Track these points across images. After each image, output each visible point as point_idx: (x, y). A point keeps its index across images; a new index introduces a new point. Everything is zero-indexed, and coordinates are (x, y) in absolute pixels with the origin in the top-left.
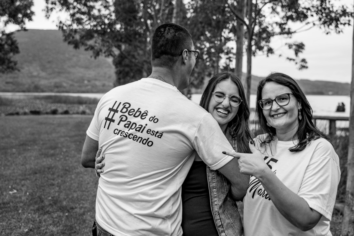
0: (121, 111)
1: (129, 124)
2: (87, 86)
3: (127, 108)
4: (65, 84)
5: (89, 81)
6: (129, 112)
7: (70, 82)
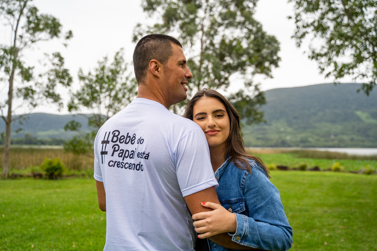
0: (112, 141)
1: (122, 153)
2: (333, 140)
3: (117, 136)
4: (310, 139)
5: (336, 135)
6: (120, 140)
7: (316, 137)
